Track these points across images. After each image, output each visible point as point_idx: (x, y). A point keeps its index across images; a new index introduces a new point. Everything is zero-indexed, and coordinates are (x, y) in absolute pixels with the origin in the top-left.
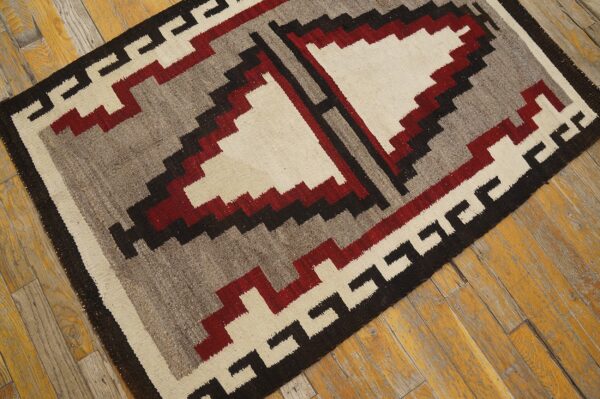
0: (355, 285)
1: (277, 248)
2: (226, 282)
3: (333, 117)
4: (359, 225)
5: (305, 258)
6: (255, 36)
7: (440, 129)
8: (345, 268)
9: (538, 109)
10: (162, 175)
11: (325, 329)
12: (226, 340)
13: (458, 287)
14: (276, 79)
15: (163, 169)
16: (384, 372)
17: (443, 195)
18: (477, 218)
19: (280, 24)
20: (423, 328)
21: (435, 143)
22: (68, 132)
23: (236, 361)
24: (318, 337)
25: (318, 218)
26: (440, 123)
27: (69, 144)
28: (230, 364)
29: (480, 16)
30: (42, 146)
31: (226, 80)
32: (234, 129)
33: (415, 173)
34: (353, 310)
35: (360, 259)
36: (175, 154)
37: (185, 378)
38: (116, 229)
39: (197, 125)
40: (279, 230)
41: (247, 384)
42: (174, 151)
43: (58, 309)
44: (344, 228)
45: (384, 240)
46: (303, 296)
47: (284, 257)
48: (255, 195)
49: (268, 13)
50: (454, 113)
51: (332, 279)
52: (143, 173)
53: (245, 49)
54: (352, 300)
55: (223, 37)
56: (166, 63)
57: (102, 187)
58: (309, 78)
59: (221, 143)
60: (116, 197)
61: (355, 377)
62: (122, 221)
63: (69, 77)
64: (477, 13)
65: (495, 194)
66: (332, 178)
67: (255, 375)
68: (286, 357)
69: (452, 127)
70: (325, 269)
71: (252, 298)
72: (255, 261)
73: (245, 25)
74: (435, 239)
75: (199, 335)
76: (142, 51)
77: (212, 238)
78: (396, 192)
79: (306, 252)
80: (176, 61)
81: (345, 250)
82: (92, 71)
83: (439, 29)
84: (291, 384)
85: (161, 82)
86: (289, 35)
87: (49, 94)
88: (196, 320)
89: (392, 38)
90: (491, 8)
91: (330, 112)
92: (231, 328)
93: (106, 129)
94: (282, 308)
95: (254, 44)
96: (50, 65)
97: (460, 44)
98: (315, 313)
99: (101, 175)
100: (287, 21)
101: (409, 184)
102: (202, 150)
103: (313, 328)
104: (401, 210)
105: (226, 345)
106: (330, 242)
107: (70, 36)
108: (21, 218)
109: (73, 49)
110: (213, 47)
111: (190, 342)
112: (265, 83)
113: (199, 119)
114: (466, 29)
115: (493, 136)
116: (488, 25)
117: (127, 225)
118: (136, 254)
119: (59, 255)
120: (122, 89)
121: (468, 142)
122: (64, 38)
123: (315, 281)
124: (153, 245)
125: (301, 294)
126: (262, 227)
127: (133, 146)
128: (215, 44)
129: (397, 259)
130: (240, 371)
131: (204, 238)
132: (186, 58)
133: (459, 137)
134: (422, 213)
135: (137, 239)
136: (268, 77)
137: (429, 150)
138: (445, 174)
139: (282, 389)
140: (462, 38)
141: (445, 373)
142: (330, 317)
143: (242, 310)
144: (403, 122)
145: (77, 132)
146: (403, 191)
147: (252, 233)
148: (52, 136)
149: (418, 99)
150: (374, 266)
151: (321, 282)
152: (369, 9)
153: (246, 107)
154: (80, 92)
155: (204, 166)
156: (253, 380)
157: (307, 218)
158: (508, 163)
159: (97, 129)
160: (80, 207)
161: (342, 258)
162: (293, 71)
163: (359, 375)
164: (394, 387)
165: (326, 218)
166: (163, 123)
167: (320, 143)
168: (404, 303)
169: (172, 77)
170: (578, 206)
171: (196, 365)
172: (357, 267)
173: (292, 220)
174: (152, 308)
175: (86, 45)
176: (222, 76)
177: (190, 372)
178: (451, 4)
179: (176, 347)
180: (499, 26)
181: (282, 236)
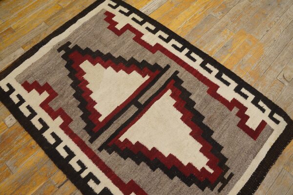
0: (54, 135)
1: (66, 100)
2: (51, 85)
3: (133, 110)
4: (80, 131)
5: (63, 112)
6: (168, 67)
7: (138, 163)
8: (60, 129)
11: (34, 126)
12: (29, 90)
13: (55, 183)
14: (147, 81)
16: (17, 154)
17: (101, 170)
18: (91, 189)
19: (178, 75)
20: (36, 169)
21: (129, 162)
22: (105, 17)
24: (31, 124)
25: (82, 113)
26: (143, 163)
27: (100, 19)
29: (224, 179)
31: (140, 61)
32: (117, 71)
33: (110, 153)
34: (42, 135)
35: (65, 135)
36: (101, 53)
38: (69, 43)
39: (116, 57)
40: (74, 99)
41: (13, 101)
42: (103, 52)
44: (78, 125)
45: (75, 144)
46: (47, 114)
47: (63, 104)
48: (88, 86)
50: (150, 170)
51: (55, 125)
52: (92, 44)
53: (160, 64)
54: (47, 135)
55: (163, 54)
56: (143, 38)
57: (84, 34)
58: (151, 94)
59: (110, 68)
60: (81, 39)
61: (15, 142)
62: (72, 44)
63: (128, 9)
64: (226, 176)
66: (101, 115)
67: (16, 103)
68: (23, 113)
69: (141, 170)
70: (59, 120)
71: (45, 95)
72: (60, 93)
73: (173, 61)
74: (77, 168)
75: (31, 81)
76: (147, 28)
77: (68, 75)
78: (99, 146)
79: (66, 111)
80: (146, 41)
81: (68, 127)
82: (133, 15)
83: (205, 155)
84: (13, 118)
85: (134, 39)
87: (120, 6)
88: (36, 79)
89: (190, 130)
90: (234, 185)
91: (135, 108)
92: (34, 91)
93: (108, 28)
94: (42, 107)
95: (163, 67)
97: (199, 169)
99: (89, 32)
100: (181, 78)
101: (104, 151)
103: (35, 121)
104: (90, 150)
105: (27, 91)
106: (71, 120)
107: (148, 4)
108: (71, 15)
109: (142, 7)
110: (157, 52)
111: (28, 79)
112: (143, 77)
113: (120, 57)
114: (211, 171)
116: (220, 185)
117: (70, 46)
118: (59, 52)
119: (57, 30)
120: (128, 27)
122: (146, 3)
123: (54, 118)
124: (63, 57)
126: (74, 92)
127: (102, 38)
129: (66, 151)
130: (18, 98)
131: (68, 72)
133: (136, 174)
134: (90, 160)
135: (65, 51)
136: (147, 77)
137: (125, 159)
138: (113, 169)
139: (11, 114)
140: (203, 169)
141: (16, 183)
142: (39, 126)
143: (40, 93)
144: (138, 143)
145: (105, 19)
146: (100, 149)
147: (71, 88)
148: (103, 13)
149: (154, 149)
150: (62, 141)
152: (204, 114)
153: (129, 72)
155: (98, 64)
156: (14, 103)
157: (81, 109)
159: (108, 25)
161: (64, 127)
162: (154, 87)
163: (16, 144)
164: (10, 159)
165: (81, 116)
166: (115, 45)
167: (118, 107)
168: (47, 158)
169: (137, 42)
171: (20, 83)
172: (61, 134)
173: (79, 103)
174: (40, 63)
175: (145, 10)
176: (142, 60)
177: (17, 81)
178: (226, 159)
179: (26, 75)
180: (222, 191)
181: (72, 101)
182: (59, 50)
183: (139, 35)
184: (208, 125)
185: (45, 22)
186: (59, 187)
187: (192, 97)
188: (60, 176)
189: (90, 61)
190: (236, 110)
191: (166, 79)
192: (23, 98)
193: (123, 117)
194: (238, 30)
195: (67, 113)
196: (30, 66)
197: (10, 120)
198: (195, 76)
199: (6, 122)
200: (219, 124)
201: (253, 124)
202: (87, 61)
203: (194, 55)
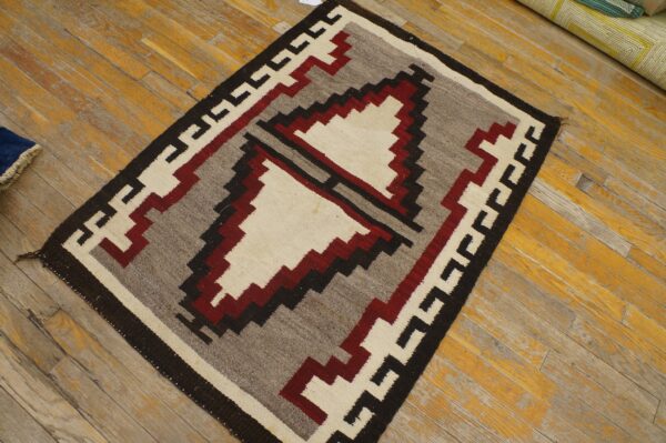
0: (266, 77)
1: (325, 87)
2: (347, 64)
3: (322, 176)
4: (275, 109)
5: (305, 85)
6: (418, 229)
8: (276, 84)
9: (129, 235)
10: (423, 111)
11: (277, 54)
12: (334, 41)
13: (193, 88)
14: (380, 194)
15: (424, 114)
16: (233, 42)
17: (215, 139)
19: (403, 246)
21: (229, 175)
22: (502, 124)
23: (324, 34)
25: (305, 107)
26: (227, 193)
27: (495, 117)
29: (201, 326)
31: (419, 183)
32: (392, 149)
33: (241, 148)
34: (263, 65)
35: (267, 91)
36: (422, 124)
37: (348, 23)
39: (420, 147)
40: (329, 96)
42: (424, 126)
44: (285, 105)
45: (254, 104)
46: (298, 66)
47: (318, 83)
48: (354, 111)
49: (419, 255)
50: (216, 203)
51: (284, 77)
52: (435, 109)
54: (266, 70)
55: (444, 220)
59: (395, 138)
60: (442, 93)
61: (251, 38)
62: (430, 83)
63: (532, 159)
64: (205, 330)
65: (171, 149)
66: (305, 132)
67: (310, 29)
69: (216, 191)
70: (290, 82)
71: (328, 60)
72: (336, 78)
74: (216, 111)
75: (350, 40)
76: (497, 191)
77: (369, 83)
78: (253, 134)
80: (467, 190)
81: (280, 94)
82: (519, 167)
83: (246, 292)
85: (466, 170)
87: (534, 145)
88: (355, 46)
89: (292, 265)
90: (188, 342)
91: (325, 179)
92: (334, 46)
93: (479, 130)
94: (308, 59)
95: (415, 221)
97: (219, 281)
100: (398, 251)
101: (245, 141)
102: (407, 131)
103: (285, 53)
104: (246, 123)
105: (333, 39)
106: (292, 96)
107: (558, 192)
110: (446, 209)
111: (354, 37)
112: (388, 189)
113: (421, 152)
114: (215, 302)
115: (176, 195)
116: (190, 317)
117: (426, 82)
118: (409, 67)
120: (490, 161)
121: (199, 182)
123: (293, 75)
124: (403, 74)
125: (300, 67)
126: (341, 93)
128: (446, 212)
129: (242, 95)
130: (319, 30)
133: (208, 185)
134: (230, 124)
135: (414, 75)
136: (388, 196)
137: (233, 168)
139: (292, 27)
140: (219, 288)
142: (277, 60)
143: (332, 54)
144: (261, 185)
145: (496, 125)
146: (248, 136)
147: (346, 89)
149: (253, 209)
150: (256, 88)
151: (290, 75)
152: (327, 291)
153: (392, 165)
154: (516, 150)
155: (399, 121)
156: (310, 27)
157: (313, 106)
158: (160, 178)
159: (486, 129)
160: (460, 85)
162: (370, 205)
163: (249, 39)
165: (300, 108)
166: (444, 142)
167: (324, 155)
169: (460, 176)
170: (91, 161)
173: (323, 103)
174: (384, 47)
175: (541, 187)
176: (423, 185)
177: (347, 25)
178: (237, 331)
179: (360, 33)
180: (177, 321)
181: (325, 93)
182: (413, 67)
183: (479, 179)
184: (304, 300)
185: (465, 44)
186: (188, 93)
187: (359, 270)
188: (204, 91)
189: (402, 109)
190: (344, 357)
191: (390, 226)
192: (320, 36)
193: (306, 162)
194: (554, 378)
196: (376, 37)
197: (283, 27)
198: (408, 277)
199: (280, 24)
200: (309, 321)
201: (315, 390)
202: (402, 105)
203: (456, 275)
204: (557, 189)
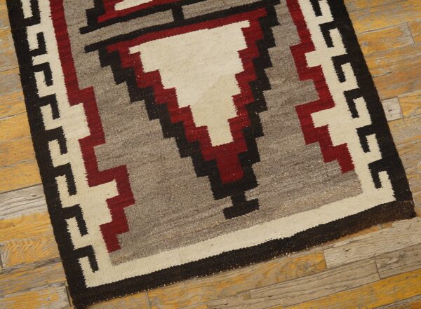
0: (329, 43)
1: (285, 88)
2: (301, 134)
3: (190, 11)
4: (286, 24)
5: (299, 71)
6: (89, 49)
8: (315, 46)
10: (194, 162)
11: (355, 75)
12: (344, 148)
14: (139, 44)
15: (189, 159)
16: (395, 47)
19: (85, 24)
20: (372, 10)
22: (122, 237)
23: (360, 145)
24: (359, 81)
25: (271, 50)
27: (134, 239)
28: (361, 150)
30: (127, 264)
31: (124, 84)
32: (173, 91)
34: (347, 51)
35: (311, 32)
36: (178, 146)
37: (362, 186)
38: (229, 213)
39: (157, 121)
40: (272, 82)
41: (379, 142)
42: (175, 146)
43: (281, 277)
45: (303, 11)
46: (327, 82)
47: (294, 86)
48: (237, 91)
49: (69, 30)
51: (320, 57)
52: (186, 178)
53: (98, 61)
54: (339, 49)
55: (78, 75)
56: (85, 132)
57: (187, 217)
58: (148, 18)
59: (182, 104)
60: (200, 206)
61: (392, 67)
62: (223, 207)
63: (66, 225)
66: (243, 29)
67: (374, 135)
68: (367, 108)
70: (312, 60)
71: (319, 119)
72: (291, 108)
73: (74, 53)
75: (334, 167)
76: (64, 150)
77: (262, 135)
79: (295, 68)
80: (86, 123)
81: (302, 41)
82: (67, 201)
84: (386, 112)
85: (103, 142)
86: (99, 22)
87: (76, 248)
88: (323, 166)
91: (185, 12)
92: (336, 142)
93: (132, 201)
94: (332, 100)
95: (97, 52)
96: (44, 241)
98: (342, 78)
99: (174, 216)
100: (85, 19)
102: (182, 122)
103: (352, 83)
105: (347, 149)
106: (293, 48)
107: (20, 216)
108: (189, 296)
109: (35, 216)
110: (85, 87)
111: (338, 176)
112: (138, 54)
117: (228, 203)
118: (257, 200)
119: (236, 267)
120: (96, 178)
122: (20, 222)
123: (318, 69)
124: (253, 183)
125: (325, 83)
126: (266, 93)
127: (158, 180)
128: (83, 84)
129: (320, 8)
130: (369, 144)
131: (260, 143)
132: (87, 113)
135: (244, 197)
136: (133, 50)
139: (388, 120)
141: (406, 9)
142: (347, 68)
143: (325, 129)
145: (125, 228)
147: (269, 103)
148: (120, 254)
150: (320, 25)
151: (320, 66)
153: (156, 75)
154: (85, 217)
155: (198, 125)
156: (377, 137)
157: (269, 58)
159: (129, 210)
160: (199, 241)
161: (307, 45)
162: (136, 28)
163: (391, 64)
164: (406, 45)
165: (274, 45)
166: (145, 149)
167: (209, 28)
168: (352, 16)
169: (102, 130)
171: (356, 176)
172: (317, 37)
173: (267, 70)
174: (303, 199)
175: (36, 203)
176: (118, 86)
177: (359, 182)
179: (339, 187)
181: (277, 82)
182: (254, 205)
183: (87, 146)
189: (209, 140)
191: (108, 28)
192: (358, 137)
193: (211, 9)
195: (294, 65)
196: (325, 203)
197: (392, 110)
199: (399, 111)
202: (214, 144)
203: (33, 44)
204: (23, 217)
